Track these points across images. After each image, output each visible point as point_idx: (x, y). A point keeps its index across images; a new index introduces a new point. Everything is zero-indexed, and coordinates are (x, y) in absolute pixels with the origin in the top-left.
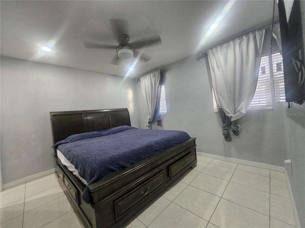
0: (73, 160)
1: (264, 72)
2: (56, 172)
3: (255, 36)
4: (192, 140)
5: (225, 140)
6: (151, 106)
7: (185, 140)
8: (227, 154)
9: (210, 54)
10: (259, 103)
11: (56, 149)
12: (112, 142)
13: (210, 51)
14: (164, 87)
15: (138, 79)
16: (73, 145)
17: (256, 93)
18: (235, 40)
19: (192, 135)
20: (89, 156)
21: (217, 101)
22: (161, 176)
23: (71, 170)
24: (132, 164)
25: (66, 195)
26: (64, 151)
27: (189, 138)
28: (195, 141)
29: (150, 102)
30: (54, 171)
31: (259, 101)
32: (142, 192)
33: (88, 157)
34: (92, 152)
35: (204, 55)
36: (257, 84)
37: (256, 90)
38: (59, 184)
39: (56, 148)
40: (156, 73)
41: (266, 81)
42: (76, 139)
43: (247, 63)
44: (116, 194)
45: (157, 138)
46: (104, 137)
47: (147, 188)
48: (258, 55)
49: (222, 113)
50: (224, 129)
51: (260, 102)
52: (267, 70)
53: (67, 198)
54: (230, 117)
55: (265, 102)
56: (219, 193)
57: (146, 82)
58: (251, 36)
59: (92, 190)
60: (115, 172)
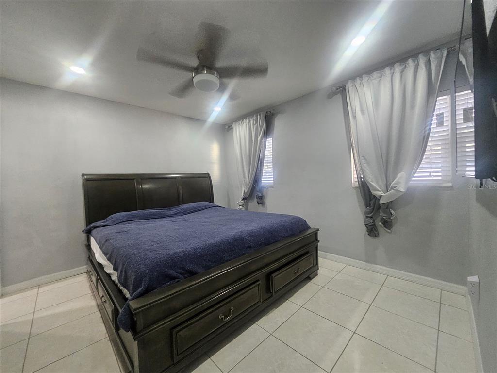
0: (111, 255)
1: (440, 124)
2: (88, 272)
3: (429, 60)
4: (312, 231)
5: (369, 234)
6: (248, 172)
7: (300, 232)
8: (370, 259)
9: (350, 89)
10: (430, 176)
11: (90, 235)
12: (179, 229)
13: (350, 84)
14: (271, 141)
15: (229, 127)
16: (116, 231)
17: (426, 158)
18: (393, 66)
19: (312, 224)
20: (135, 251)
21: (359, 169)
22: (255, 290)
23: (108, 271)
24: (207, 269)
25: (100, 311)
26: (100, 240)
27: (308, 228)
28: (316, 234)
29: (246, 164)
30: (85, 271)
31: (430, 172)
32: (221, 316)
33: (134, 254)
34: (142, 244)
35: (340, 89)
36: (427, 144)
37: (426, 153)
38: (90, 292)
39: (89, 232)
40: (259, 117)
41: (443, 138)
42: (122, 221)
43: (413, 107)
44: (175, 318)
45: (253, 226)
46: (168, 219)
47: (230, 310)
48: (432, 92)
49: (364, 189)
50: (367, 217)
51: (431, 174)
52: (447, 119)
53: (100, 315)
54: (378, 197)
55: (440, 174)
56: (352, 325)
57: (242, 132)
58: (422, 60)
59: (135, 310)
60: (177, 280)
